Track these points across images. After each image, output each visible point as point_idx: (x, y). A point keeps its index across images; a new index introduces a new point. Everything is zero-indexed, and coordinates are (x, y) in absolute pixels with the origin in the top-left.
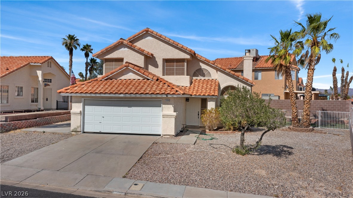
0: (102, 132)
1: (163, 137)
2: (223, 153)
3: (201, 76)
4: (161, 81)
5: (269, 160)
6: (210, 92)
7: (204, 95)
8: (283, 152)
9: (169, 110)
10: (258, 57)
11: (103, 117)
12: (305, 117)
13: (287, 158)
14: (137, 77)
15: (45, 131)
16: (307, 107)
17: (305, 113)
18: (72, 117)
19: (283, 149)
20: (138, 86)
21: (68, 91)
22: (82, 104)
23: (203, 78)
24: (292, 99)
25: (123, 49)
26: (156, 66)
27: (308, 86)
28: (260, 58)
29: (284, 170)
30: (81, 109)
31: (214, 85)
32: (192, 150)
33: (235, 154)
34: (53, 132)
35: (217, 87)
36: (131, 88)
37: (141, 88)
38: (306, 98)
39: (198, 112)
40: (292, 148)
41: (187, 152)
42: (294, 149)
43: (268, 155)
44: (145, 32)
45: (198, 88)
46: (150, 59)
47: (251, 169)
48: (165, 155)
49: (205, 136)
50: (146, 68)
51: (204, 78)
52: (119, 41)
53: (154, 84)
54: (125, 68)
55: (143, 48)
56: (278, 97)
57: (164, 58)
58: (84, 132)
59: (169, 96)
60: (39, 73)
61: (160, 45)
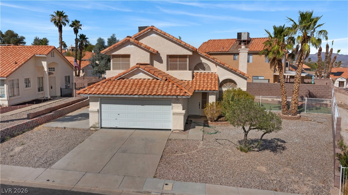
0: (118, 127)
1: (173, 131)
2: (229, 151)
3: (201, 69)
4: (170, 81)
5: (267, 156)
6: (211, 87)
7: (206, 90)
8: (278, 147)
9: (178, 108)
10: (249, 40)
11: (119, 114)
12: (293, 105)
13: (281, 153)
14: (147, 77)
15: (66, 127)
16: (296, 96)
17: (293, 102)
18: (91, 115)
19: (277, 144)
20: (149, 87)
21: (86, 92)
22: (99, 103)
23: (203, 72)
24: (282, 89)
25: (129, 46)
26: (161, 61)
27: (297, 78)
28: (251, 40)
29: (280, 166)
30: (98, 108)
31: (214, 79)
32: (202, 147)
33: (239, 151)
34: (74, 128)
35: (217, 82)
36: (144, 89)
37: (153, 89)
38: (295, 88)
39: (199, 103)
40: (285, 142)
41: (199, 149)
42: (286, 144)
43: (266, 151)
44: (150, 30)
45: (200, 83)
46: (155, 56)
47: (254, 166)
48: (181, 153)
49: (209, 128)
50: (152, 64)
51: (205, 72)
52: (125, 39)
53: (164, 84)
54: (136, 69)
55: (149, 45)
56: (268, 80)
57: (168, 54)
58: (102, 128)
59: (179, 97)
60: (44, 64)
61: (164, 42)
